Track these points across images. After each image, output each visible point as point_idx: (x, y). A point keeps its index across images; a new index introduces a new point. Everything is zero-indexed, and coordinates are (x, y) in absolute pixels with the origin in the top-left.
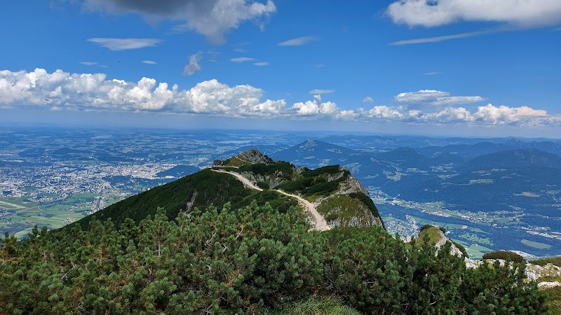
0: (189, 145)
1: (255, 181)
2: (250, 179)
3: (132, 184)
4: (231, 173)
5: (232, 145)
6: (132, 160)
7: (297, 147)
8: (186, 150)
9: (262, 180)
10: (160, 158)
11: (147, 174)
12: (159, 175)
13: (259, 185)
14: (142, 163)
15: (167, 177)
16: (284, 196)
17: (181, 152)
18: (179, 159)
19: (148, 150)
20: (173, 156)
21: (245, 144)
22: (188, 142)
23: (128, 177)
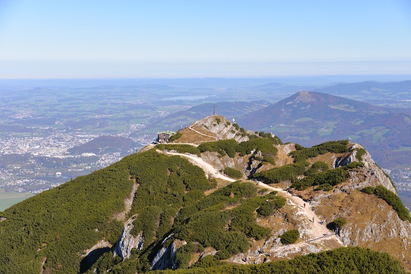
0: (114, 104)
1: (222, 166)
2: (214, 164)
3: (32, 167)
4: (186, 155)
5: (180, 102)
6: (31, 131)
7: (283, 103)
8: (110, 113)
9: (231, 164)
10: (73, 126)
11: (55, 151)
12: (72, 151)
13: (228, 172)
14: (46, 134)
15: (85, 155)
16: (266, 190)
17: (104, 116)
18: (101, 126)
19: (55, 113)
20: (93, 122)
21: (201, 100)
22: (113, 101)
23: (27, 156)
